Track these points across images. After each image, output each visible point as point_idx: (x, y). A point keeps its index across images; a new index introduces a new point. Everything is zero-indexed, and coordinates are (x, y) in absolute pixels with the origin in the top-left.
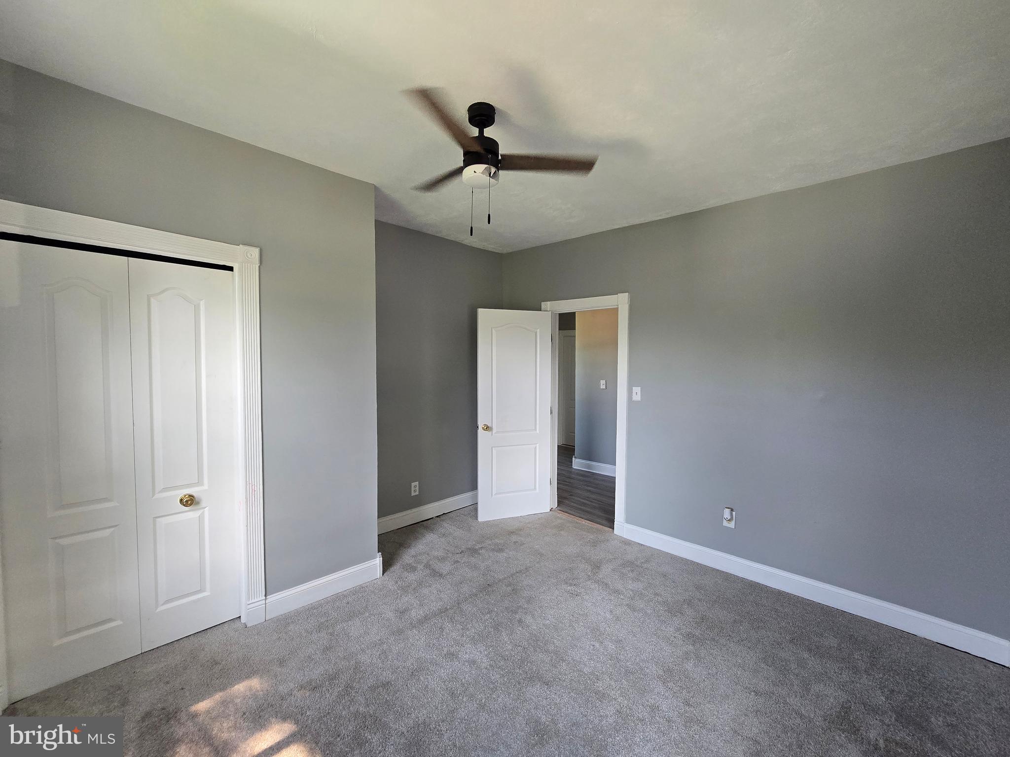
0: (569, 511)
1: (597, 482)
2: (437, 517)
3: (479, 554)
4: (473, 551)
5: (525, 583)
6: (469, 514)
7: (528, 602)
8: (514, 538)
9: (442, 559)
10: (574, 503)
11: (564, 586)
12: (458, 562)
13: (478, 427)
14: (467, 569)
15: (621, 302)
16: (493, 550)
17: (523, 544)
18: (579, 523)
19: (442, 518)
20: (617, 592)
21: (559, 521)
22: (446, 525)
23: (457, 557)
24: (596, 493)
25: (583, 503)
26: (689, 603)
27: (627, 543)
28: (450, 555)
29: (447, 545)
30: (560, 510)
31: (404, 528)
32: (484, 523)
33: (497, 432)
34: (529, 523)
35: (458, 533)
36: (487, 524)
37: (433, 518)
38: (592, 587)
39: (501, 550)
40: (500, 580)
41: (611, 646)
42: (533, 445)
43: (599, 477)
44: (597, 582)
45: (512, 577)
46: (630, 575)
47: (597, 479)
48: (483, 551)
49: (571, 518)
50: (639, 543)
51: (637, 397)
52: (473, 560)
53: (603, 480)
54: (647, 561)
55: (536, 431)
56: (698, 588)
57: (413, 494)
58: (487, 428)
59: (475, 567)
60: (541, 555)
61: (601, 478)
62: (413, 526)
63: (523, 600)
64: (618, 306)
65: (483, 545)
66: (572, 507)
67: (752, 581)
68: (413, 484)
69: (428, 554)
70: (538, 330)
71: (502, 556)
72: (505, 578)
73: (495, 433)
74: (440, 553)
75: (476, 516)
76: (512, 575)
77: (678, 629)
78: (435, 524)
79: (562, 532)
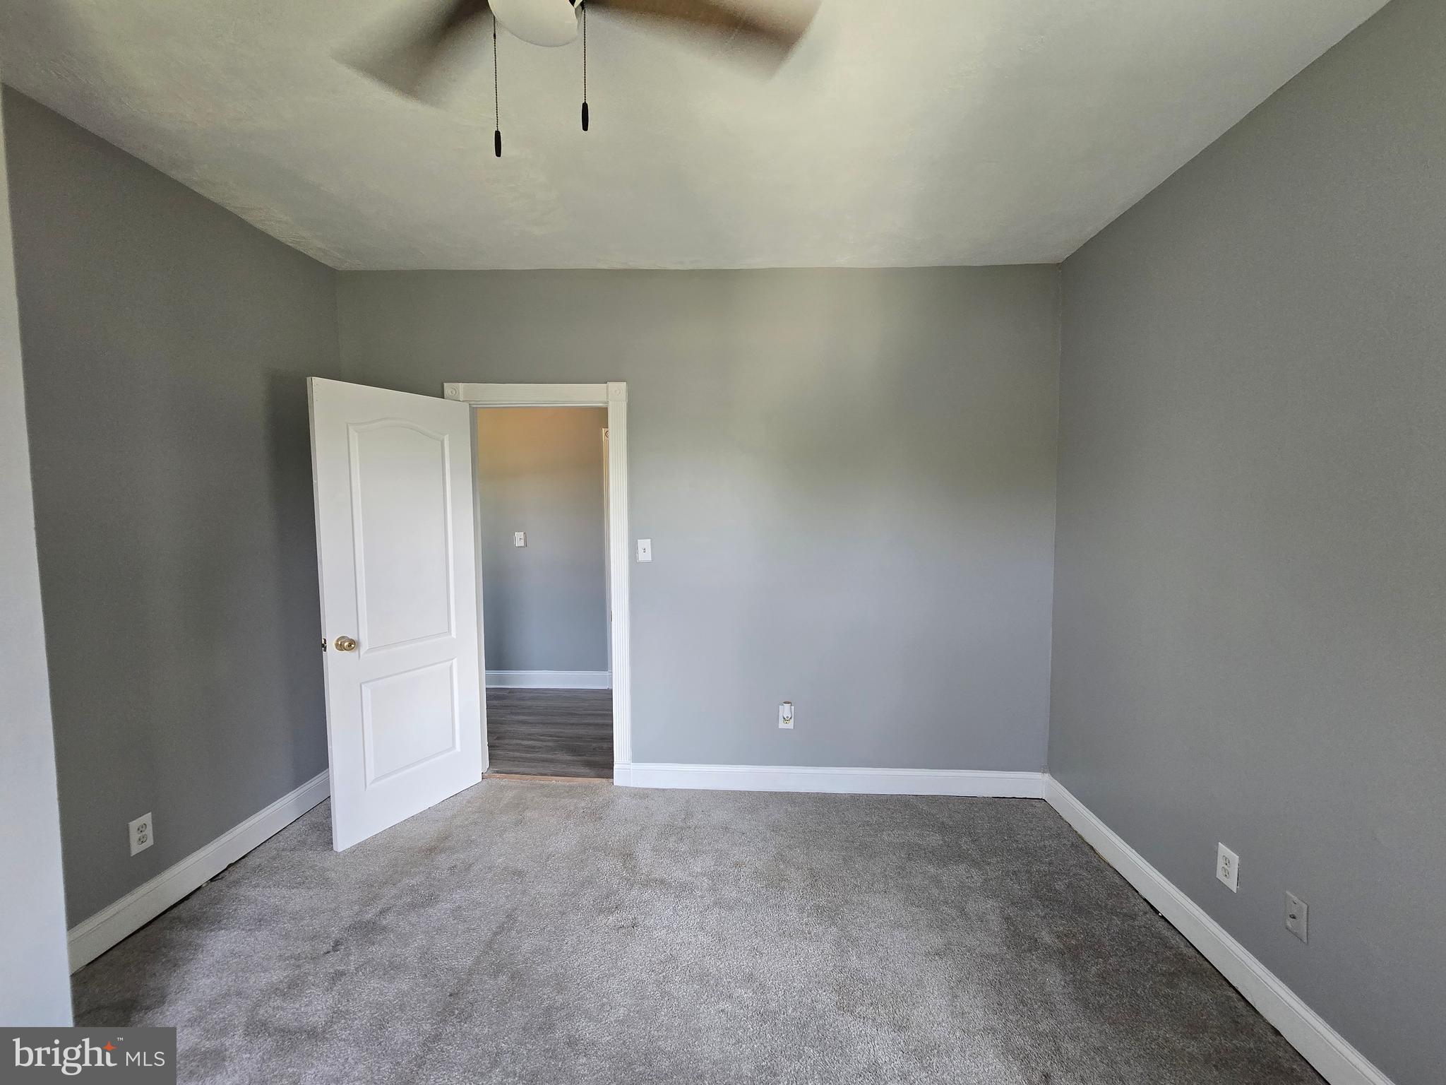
0: (516, 769)
1: (529, 703)
2: (212, 880)
3: (384, 929)
4: (367, 930)
5: (526, 947)
6: (303, 843)
7: (560, 989)
8: (443, 861)
9: (293, 988)
10: (513, 751)
11: (601, 920)
12: (342, 974)
13: (324, 646)
14: (374, 983)
15: (614, 396)
16: (413, 906)
17: (468, 868)
18: (548, 786)
19: (231, 877)
20: (684, 889)
21: (509, 795)
22: (253, 893)
23: (332, 963)
24: (538, 723)
25: (526, 746)
26: (780, 857)
27: (642, 794)
28: (308, 967)
29: (282, 943)
30: (497, 772)
31: (114, 952)
32: (353, 851)
33: (370, 650)
34: (454, 817)
35: (299, 899)
36: (362, 850)
37: (199, 888)
38: (646, 896)
39: (431, 900)
40: (471, 972)
41: (745, 993)
42: (447, 663)
43: (524, 695)
44: (646, 884)
45: (491, 948)
46: (683, 848)
47: (523, 699)
48: (389, 919)
49: (528, 780)
50: (658, 789)
51: (645, 556)
52: (377, 951)
53: (533, 699)
54: (689, 815)
55: (451, 634)
56: (775, 829)
57: (136, 849)
58: (349, 645)
59: (393, 968)
60: (519, 873)
61: (528, 695)
62: (142, 932)
63: (547, 990)
64: (607, 402)
65: (380, 905)
66: (515, 759)
67: (818, 793)
68: (134, 825)
69: (239, 994)
70: (446, 439)
71: (438, 912)
72: (478, 961)
73: (367, 652)
74: (278, 975)
75: (329, 843)
76: (490, 944)
77: (802, 910)
78: (216, 901)
79: (528, 814)
